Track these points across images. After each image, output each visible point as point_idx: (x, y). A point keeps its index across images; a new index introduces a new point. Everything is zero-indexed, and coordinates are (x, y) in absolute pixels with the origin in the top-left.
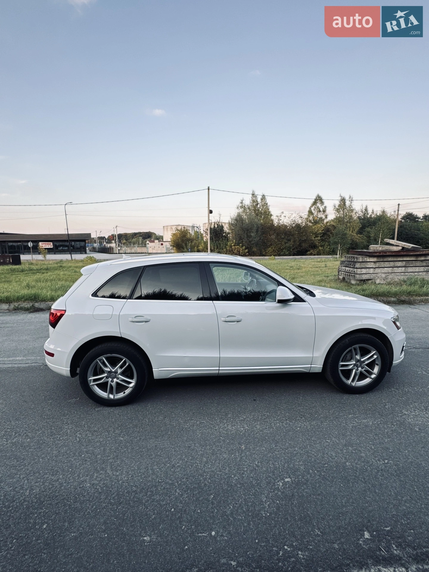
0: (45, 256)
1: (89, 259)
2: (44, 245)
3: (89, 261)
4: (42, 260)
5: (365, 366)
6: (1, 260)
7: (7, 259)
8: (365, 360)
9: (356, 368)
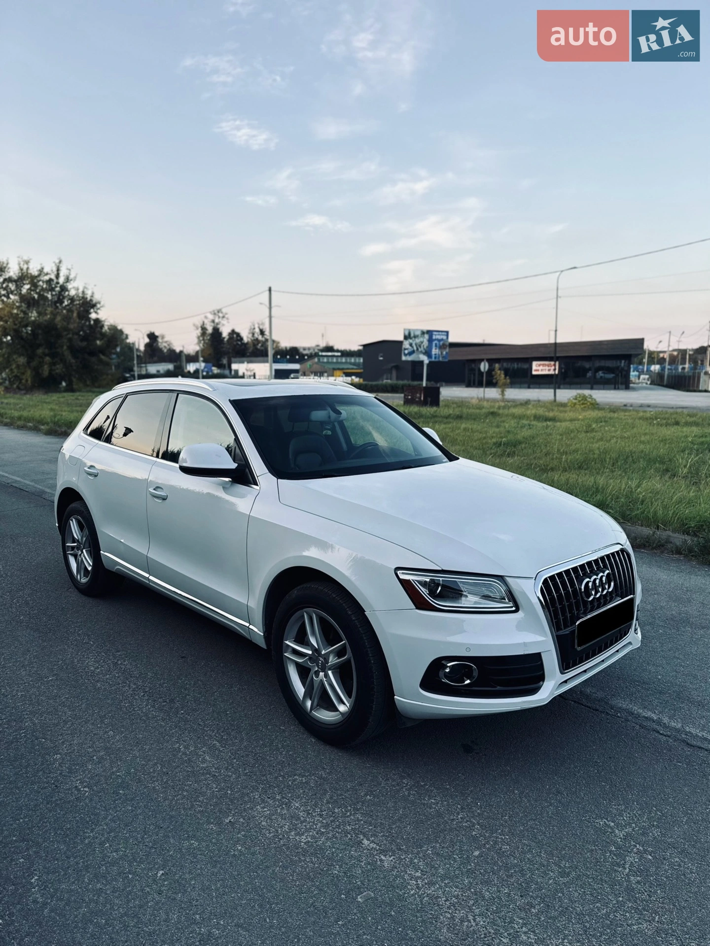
0: (503, 393)
1: (579, 401)
2: (541, 368)
3: (579, 405)
4: (494, 400)
5: (330, 672)
6: (409, 396)
7: (417, 393)
8: (328, 654)
9: (317, 669)
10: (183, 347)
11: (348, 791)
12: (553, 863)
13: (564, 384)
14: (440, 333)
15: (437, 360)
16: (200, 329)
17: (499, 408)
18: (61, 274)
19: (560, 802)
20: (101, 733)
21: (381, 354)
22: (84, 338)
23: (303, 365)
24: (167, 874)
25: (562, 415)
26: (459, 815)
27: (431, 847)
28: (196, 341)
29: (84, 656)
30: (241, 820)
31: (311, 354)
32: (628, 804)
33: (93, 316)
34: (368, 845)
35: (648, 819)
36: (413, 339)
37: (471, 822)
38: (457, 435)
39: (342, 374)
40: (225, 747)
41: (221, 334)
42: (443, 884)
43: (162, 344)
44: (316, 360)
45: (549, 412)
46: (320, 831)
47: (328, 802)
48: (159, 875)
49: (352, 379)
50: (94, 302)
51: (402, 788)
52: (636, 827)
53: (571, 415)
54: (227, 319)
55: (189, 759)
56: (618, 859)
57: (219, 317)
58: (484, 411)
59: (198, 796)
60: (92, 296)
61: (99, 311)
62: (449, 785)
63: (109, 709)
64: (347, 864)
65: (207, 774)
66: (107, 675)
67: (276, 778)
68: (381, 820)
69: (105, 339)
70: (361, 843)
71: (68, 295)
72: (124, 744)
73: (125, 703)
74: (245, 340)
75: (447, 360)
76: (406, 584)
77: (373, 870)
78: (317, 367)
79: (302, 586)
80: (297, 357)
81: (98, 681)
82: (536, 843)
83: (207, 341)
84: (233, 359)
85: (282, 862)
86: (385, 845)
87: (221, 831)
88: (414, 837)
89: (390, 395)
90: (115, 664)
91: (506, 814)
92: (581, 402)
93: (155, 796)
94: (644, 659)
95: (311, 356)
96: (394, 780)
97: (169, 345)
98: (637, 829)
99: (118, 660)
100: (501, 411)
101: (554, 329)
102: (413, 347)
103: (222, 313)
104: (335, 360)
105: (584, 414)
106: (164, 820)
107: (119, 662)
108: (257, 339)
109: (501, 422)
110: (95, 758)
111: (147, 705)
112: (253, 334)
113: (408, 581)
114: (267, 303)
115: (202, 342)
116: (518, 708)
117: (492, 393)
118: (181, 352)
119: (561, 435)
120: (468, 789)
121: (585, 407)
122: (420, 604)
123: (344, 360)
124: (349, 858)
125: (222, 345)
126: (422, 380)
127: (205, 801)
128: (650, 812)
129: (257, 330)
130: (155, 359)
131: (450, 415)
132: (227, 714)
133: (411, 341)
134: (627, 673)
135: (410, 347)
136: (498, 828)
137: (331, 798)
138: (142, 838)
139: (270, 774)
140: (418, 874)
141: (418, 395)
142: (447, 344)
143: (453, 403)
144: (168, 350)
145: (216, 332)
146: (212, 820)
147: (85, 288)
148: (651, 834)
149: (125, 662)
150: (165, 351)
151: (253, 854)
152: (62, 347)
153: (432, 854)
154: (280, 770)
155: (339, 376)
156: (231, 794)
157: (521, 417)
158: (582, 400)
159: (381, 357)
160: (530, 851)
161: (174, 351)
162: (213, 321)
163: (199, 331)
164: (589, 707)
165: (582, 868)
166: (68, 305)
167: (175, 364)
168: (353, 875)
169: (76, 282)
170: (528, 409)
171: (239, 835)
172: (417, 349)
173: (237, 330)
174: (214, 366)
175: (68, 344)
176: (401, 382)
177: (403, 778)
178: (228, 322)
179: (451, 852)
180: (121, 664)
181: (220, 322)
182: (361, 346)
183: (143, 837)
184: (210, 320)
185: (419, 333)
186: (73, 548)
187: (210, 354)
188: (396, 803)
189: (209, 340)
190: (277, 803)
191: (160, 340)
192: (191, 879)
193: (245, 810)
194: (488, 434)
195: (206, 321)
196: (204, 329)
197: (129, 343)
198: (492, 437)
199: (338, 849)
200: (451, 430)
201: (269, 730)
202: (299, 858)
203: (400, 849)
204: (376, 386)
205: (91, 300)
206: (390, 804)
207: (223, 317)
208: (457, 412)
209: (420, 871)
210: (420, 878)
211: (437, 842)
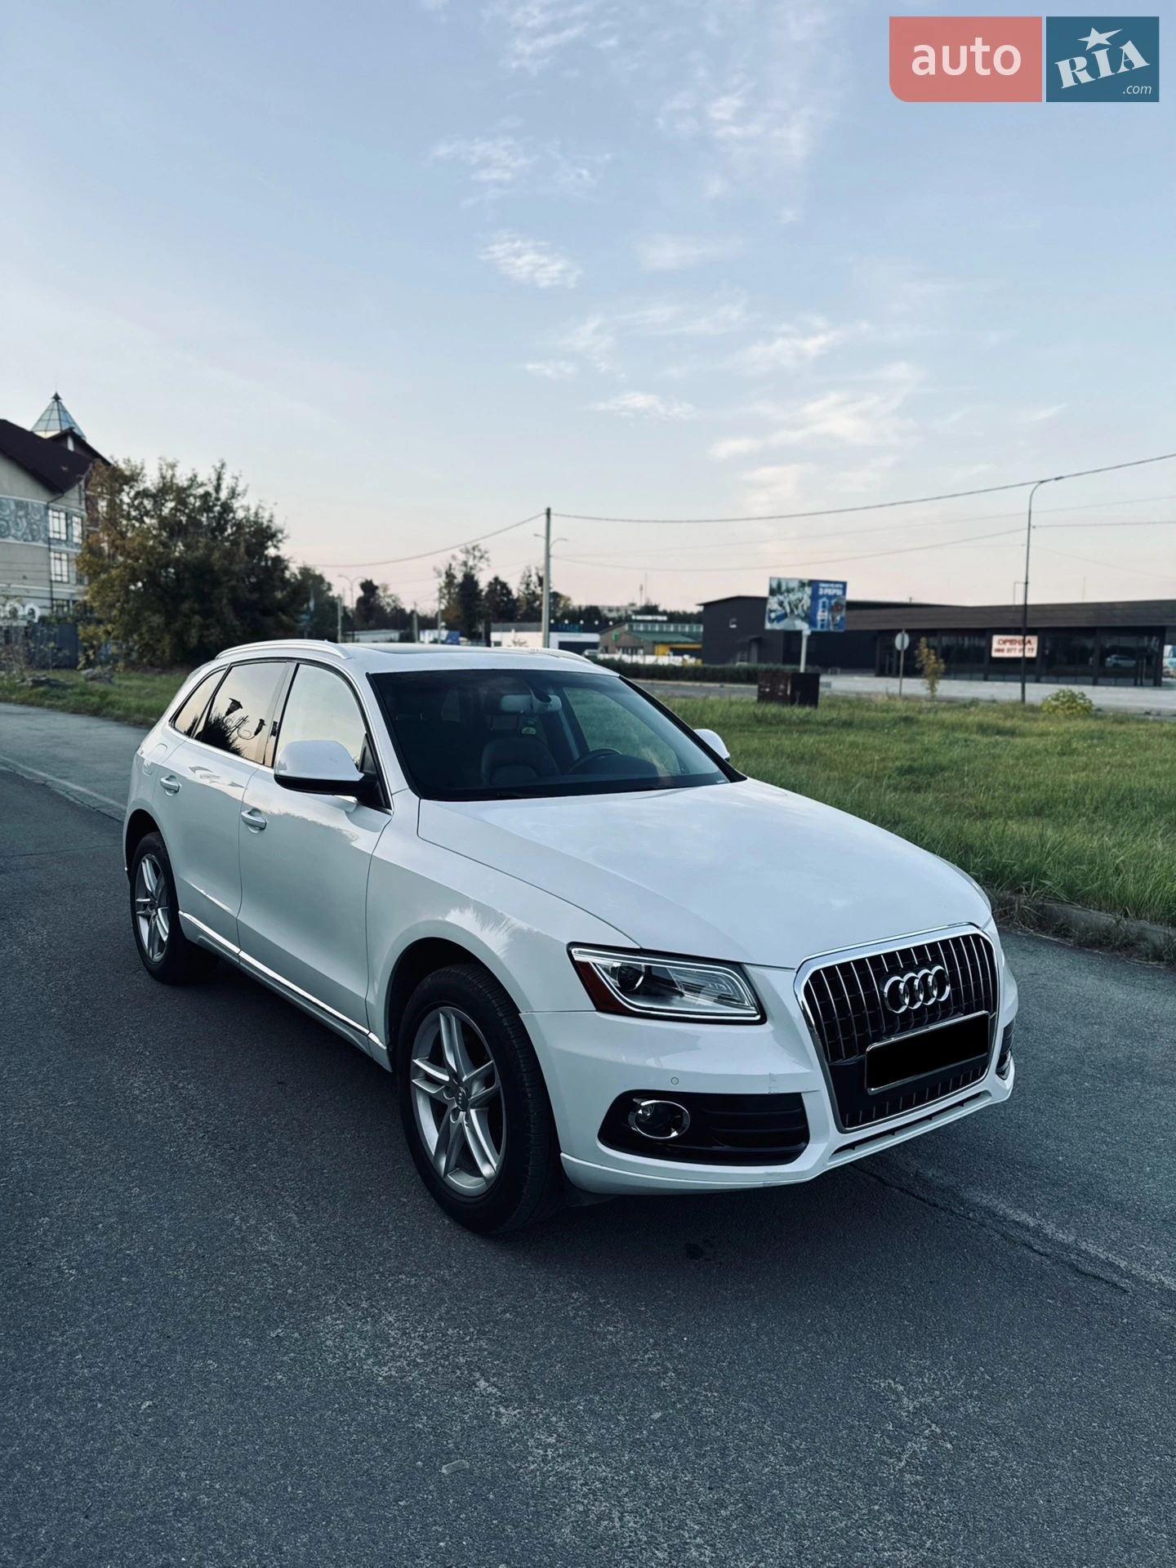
0: (932, 687)
1: (1063, 703)
2: (1008, 646)
3: (1062, 709)
4: (917, 699)
5: (473, 1112)
6: (766, 687)
7: (780, 683)
8: (471, 1081)
9: (456, 1106)
10: (415, 604)
11: (478, 1303)
12: (779, 1441)
13: (1047, 674)
14: (832, 585)
15: (825, 629)
16: (444, 576)
17: (920, 712)
18: (224, 485)
19: (822, 1346)
20: (121, 1189)
21: (734, 620)
22: (255, 588)
23: (606, 636)
24: (156, 1407)
25: (1027, 725)
26: (646, 1353)
27: (586, 1400)
28: (437, 595)
29: (129, 1072)
30: (296, 1335)
31: (620, 618)
32: (937, 1358)
33: (271, 552)
34: (485, 1389)
35: (965, 1385)
36: (786, 594)
37: (663, 1366)
38: (836, 753)
39: (668, 652)
40: (304, 1223)
41: (476, 584)
42: (587, 1459)
43: (385, 601)
44: (626, 627)
45: (1006, 719)
46: (414, 1361)
47: (441, 1319)
48: (143, 1407)
49: (684, 660)
50: (273, 530)
51: (567, 1306)
52: (940, 1396)
53: (1041, 726)
54: (488, 560)
55: (243, 1238)
56: (892, 1444)
57: (475, 557)
58: (892, 715)
59: (239, 1295)
60: (270, 521)
61: (280, 545)
62: (646, 1306)
63: (144, 1154)
64: (441, 1415)
65: (264, 1261)
66: (156, 1102)
67: (370, 1275)
68: (518, 1352)
69: (289, 589)
70: (474, 1384)
71: (234, 518)
72: (150, 1209)
73: (171, 1147)
74: (515, 594)
75: (842, 630)
76: (583, 970)
77: (481, 1427)
78: (627, 640)
79: (438, 971)
80: (597, 623)
81: (138, 1112)
82: (762, 1407)
83: (454, 596)
84: (493, 625)
85: (338, 1403)
86: (512, 1390)
87: (258, 1350)
88: (561, 1382)
89: (743, 686)
90: (174, 1088)
91: (726, 1358)
92: (1067, 705)
93: (175, 1289)
94: (1042, 1129)
95: (619, 622)
96: (557, 1292)
97: (394, 601)
98: (941, 1399)
99: (179, 1082)
100: (921, 717)
101: (1024, 581)
102: (784, 608)
103: (479, 550)
104: (657, 628)
105: (1066, 725)
106: (176, 1325)
107: (181, 1085)
108: (534, 592)
109: (918, 734)
110: (100, 1226)
111: (203, 1152)
112: (528, 585)
113: (586, 965)
114: (543, 533)
115: (447, 597)
116: (759, 1184)
117: (914, 687)
118: (413, 612)
119: (1018, 759)
120: (675, 1315)
121: (1072, 714)
122: (604, 1002)
123: (672, 628)
124: (448, 1406)
125: (477, 603)
126: (798, 662)
127: (248, 1302)
128: (972, 1374)
129: (534, 579)
130: (372, 623)
131: (832, 720)
132: (323, 1173)
133: (781, 598)
134: (1006, 1149)
135: (779, 608)
136: (706, 1379)
137: (447, 1313)
138: (135, 1351)
139: (364, 1268)
140: (552, 1440)
141: (782, 687)
142: (844, 603)
143: (843, 701)
144: (392, 610)
145: (470, 581)
146: (250, 1332)
147: (259, 507)
148: (962, 1409)
149: (189, 1084)
150: (389, 610)
151: (299, 1387)
152: (221, 599)
153: (584, 1411)
154: (379, 1264)
155: (664, 654)
156: (292, 1295)
157: (954, 727)
158: (1068, 701)
159: (733, 623)
160: (747, 1419)
161: (403, 611)
162: (465, 564)
163: (442, 580)
164: (924, 1200)
165: (826, 1452)
166: (232, 534)
167: (402, 631)
168: (445, 1433)
169: (246, 498)
170: (969, 714)
171: (285, 1358)
172: (792, 611)
173: (502, 579)
174: (462, 635)
175: (230, 596)
176: (764, 666)
177: (575, 1289)
178: (489, 566)
179: (616, 1409)
180: (182, 1088)
181: (475, 565)
182: (700, 605)
183: (137, 1348)
184: (460, 562)
185: (795, 585)
186: (145, 905)
187: (458, 617)
188: (548, 1327)
189: (458, 593)
190: (360, 1314)
191: (380, 592)
192: (190, 1418)
193: (306, 1320)
194: (890, 753)
195: (454, 564)
196: (450, 576)
197: (333, 597)
198: (897, 758)
199: (434, 1390)
200: (827, 745)
201: (381, 1202)
202: (369, 1400)
203: (533, 1399)
204: (722, 671)
205: (268, 527)
206: (540, 1329)
207: (481, 557)
208: (845, 715)
209: (555, 1436)
210: (550, 1445)
211: (597, 1392)
